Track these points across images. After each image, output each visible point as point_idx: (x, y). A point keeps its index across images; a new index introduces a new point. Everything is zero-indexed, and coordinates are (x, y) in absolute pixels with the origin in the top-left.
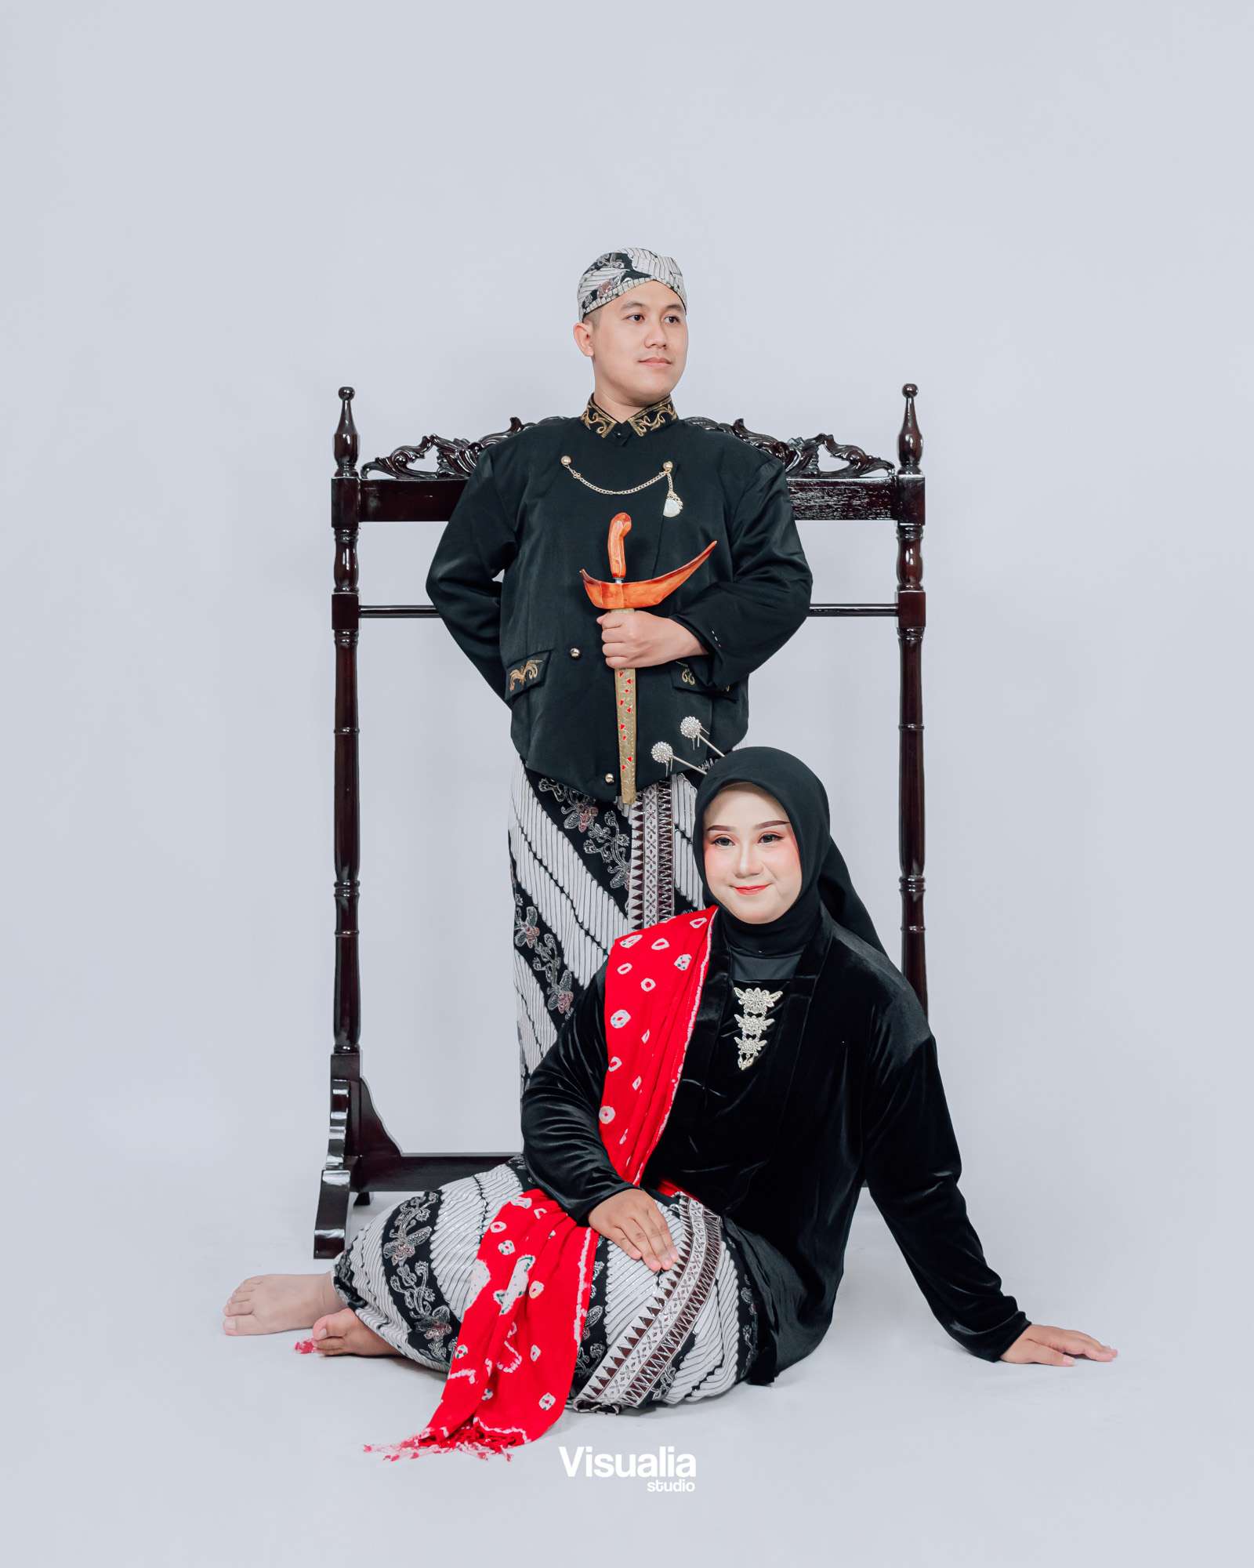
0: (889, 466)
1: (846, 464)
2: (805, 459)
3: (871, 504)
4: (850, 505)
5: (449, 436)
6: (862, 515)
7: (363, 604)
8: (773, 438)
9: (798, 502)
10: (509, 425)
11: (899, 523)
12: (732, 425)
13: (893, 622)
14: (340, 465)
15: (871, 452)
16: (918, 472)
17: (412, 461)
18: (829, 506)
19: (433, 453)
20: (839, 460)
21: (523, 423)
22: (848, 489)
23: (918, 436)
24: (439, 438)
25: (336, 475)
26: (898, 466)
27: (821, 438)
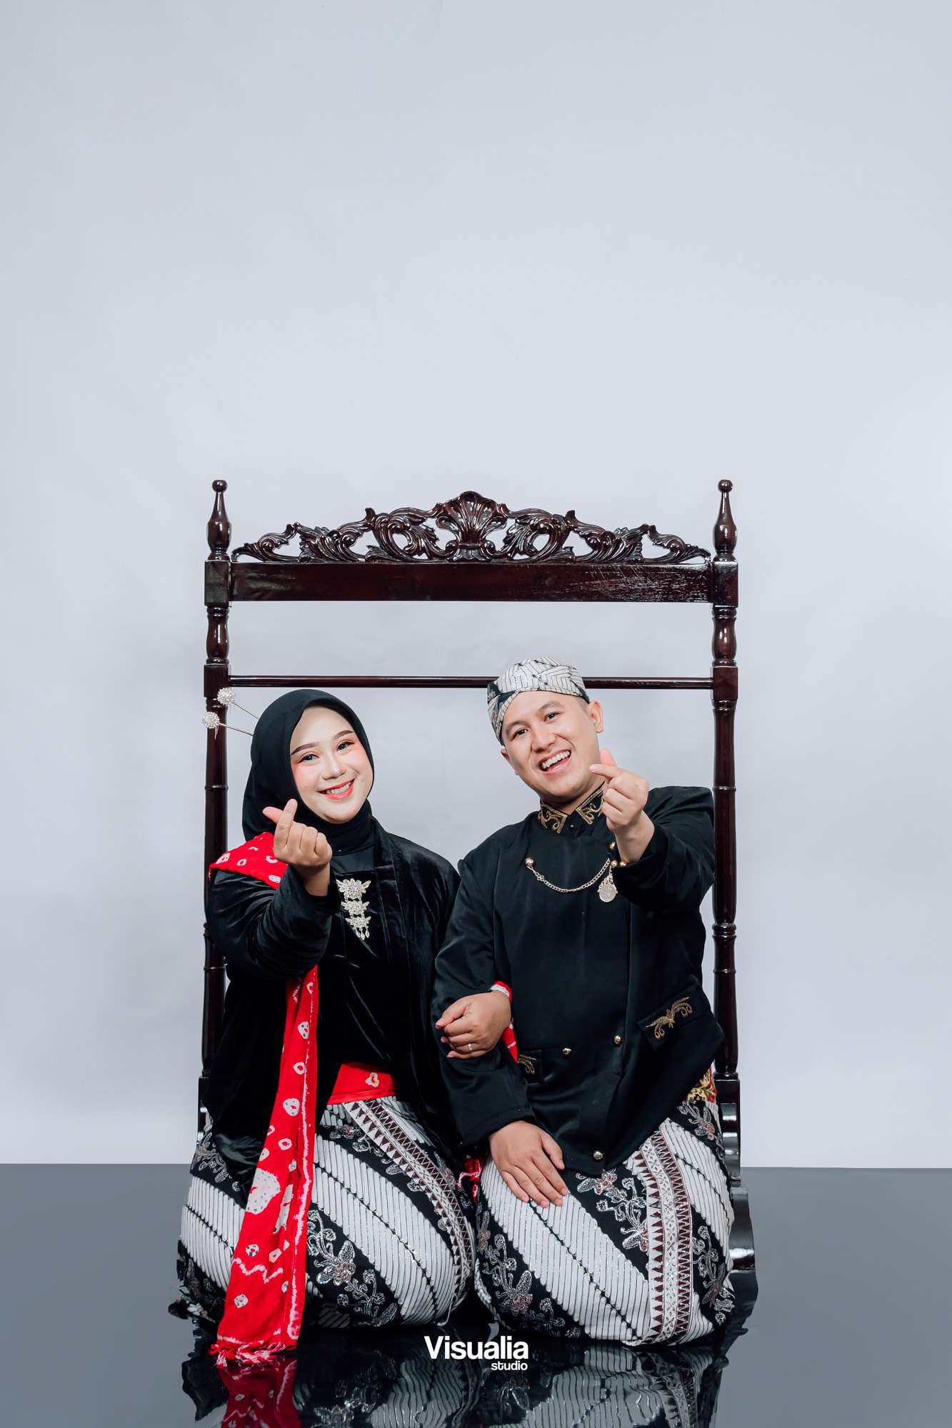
0: (705, 554)
1: (667, 551)
2: (630, 547)
3: (689, 588)
4: (670, 589)
5: (310, 524)
6: (681, 597)
7: (232, 674)
8: (601, 528)
9: (623, 585)
10: (364, 515)
11: (714, 605)
12: (564, 516)
13: (708, 693)
14: (214, 550)
15: (690, 541)
16: (732, 559)
17: (277, 546)
18: (651, 590)
19: (296, 540)
20: (661, 548)
21: (377, 514)
22: (669, 574)
23: (733, 528)
24: (302, 527)
25: (209, 559)
26: (714, 554)
27: (645, 529)
